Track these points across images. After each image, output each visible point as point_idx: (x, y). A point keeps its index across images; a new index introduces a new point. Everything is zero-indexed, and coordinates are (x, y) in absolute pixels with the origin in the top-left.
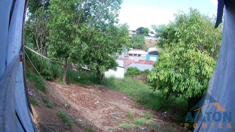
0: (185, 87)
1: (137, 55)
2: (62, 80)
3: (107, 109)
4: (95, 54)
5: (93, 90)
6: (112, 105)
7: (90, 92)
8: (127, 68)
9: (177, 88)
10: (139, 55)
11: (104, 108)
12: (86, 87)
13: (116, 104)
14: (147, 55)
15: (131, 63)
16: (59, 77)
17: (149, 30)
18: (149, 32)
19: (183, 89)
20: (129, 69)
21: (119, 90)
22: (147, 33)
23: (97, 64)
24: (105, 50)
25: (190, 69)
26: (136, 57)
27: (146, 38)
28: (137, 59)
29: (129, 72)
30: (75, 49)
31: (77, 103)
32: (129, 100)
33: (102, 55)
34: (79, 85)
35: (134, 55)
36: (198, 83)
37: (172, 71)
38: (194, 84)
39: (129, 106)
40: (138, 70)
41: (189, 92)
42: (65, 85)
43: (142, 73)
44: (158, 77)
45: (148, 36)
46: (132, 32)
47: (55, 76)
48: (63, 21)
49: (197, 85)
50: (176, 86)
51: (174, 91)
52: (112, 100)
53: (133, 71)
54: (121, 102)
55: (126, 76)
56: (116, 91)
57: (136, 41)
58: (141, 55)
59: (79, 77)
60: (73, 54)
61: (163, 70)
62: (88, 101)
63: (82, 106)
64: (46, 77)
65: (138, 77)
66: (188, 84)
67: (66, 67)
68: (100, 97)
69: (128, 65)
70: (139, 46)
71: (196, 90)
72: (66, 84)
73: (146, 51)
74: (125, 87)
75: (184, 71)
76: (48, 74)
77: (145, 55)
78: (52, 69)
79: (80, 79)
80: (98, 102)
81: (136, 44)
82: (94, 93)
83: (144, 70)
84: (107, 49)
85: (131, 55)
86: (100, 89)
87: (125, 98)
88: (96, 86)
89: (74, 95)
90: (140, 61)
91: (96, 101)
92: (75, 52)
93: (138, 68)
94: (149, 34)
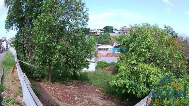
0: (136, 91)
1: (105, 50)
2: (48, 80)
3: (83, 103)
4: (71, 62)
5: (72, 87)
6: (87, 99)
7: (70, 89)
8: (97, 62)
9: (131, 90)
10: (107, 49)
11: (81, 103)
12: (66, 85)
13: (90, 97)
14: (113, 49)
15: (100, 57)
16: (45, 77)
17: (113, 28)
18: (114, 29)
19: (135, 93)
20: (99, 63)
21: (92, 83)
22: (112, 30)
23: (73, 70)
24: (78, 59)
25: (139, 79)
26: (104, 51)
27: (112, 35)
28: (105, 53)
29: (99, 65)
30: (55, 60)
31: (62, 101)
32: (100, 92)
33: (76, 63)
34: (61, 83)
35: (103, 49)
36: (146, 88)
37: (126, 81)
38: (142, 89)
39: (99, 98)
40: (106, 63)
41: (139, 94)
42: (51, 85)
43: (110, 65)
44: (117, 84)
45: (113, 32)
46: (100, 30)
47: (43, 77)
48: (44, 41)
49: (145, 89)
50: (130, 89)
51: (129, 93)
52: (86, 94)
53: (102, 64)
54: (94, 94)
55: (97, 68)
56: (90, 84)
57: (104, 37)
58: (109, 49)
59: (60, 75)
60: (54, 64)
61: (120, 79)
62: (69, 97)
63: (66, 102)
64: (36, 80)
65: (107, 68)
66: (138, 89)
67: (50, 71)
68: (78, 93)
69: (98, 59)
70: (106, 41)
71: (144, 93)
72: (51, 83)
73: (112, 45)
74: (97, 79)
75: (135, 79)
76: (38, 77)
77: (111, 49)
78: (40, 73)
79: (62, 76)
80: (76, 98)
81: (103, 40)
82: (73, 89)
83: (111, 63)
84: (79, 58)
85: (100, 49)
86: (77, 84)
87: (97, 90)
88: (74, 82)
89: (59, 94)
90: (107, 54)
91: (75, 97)
92: (56, 63)
93: (106, 61)
94: (114, 31)
